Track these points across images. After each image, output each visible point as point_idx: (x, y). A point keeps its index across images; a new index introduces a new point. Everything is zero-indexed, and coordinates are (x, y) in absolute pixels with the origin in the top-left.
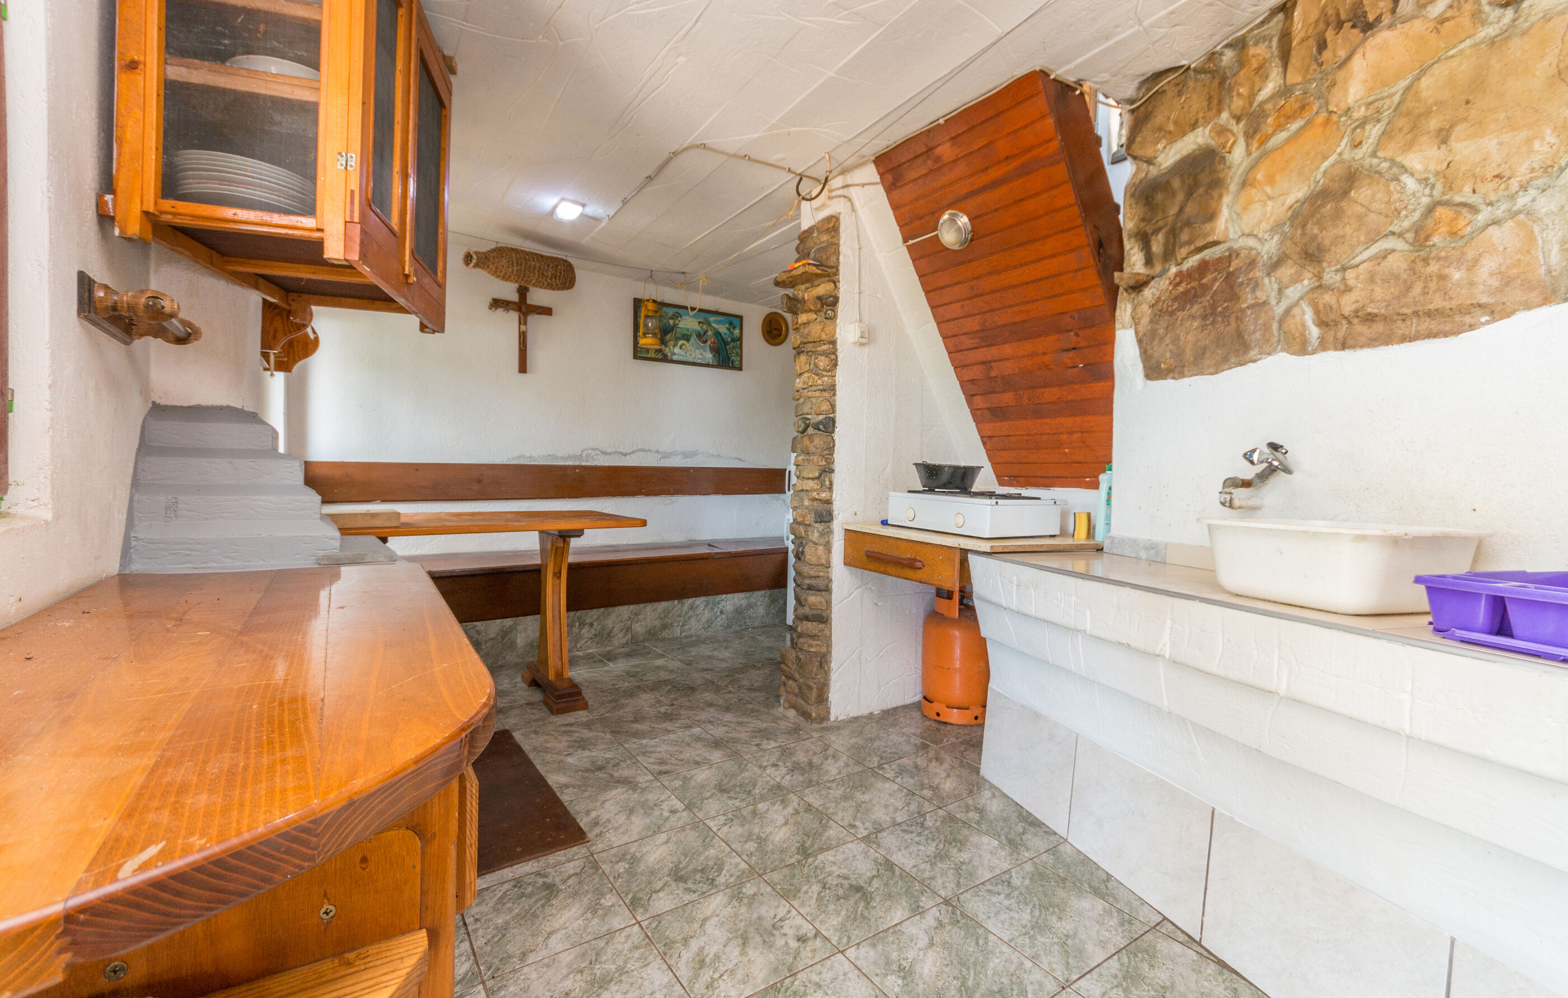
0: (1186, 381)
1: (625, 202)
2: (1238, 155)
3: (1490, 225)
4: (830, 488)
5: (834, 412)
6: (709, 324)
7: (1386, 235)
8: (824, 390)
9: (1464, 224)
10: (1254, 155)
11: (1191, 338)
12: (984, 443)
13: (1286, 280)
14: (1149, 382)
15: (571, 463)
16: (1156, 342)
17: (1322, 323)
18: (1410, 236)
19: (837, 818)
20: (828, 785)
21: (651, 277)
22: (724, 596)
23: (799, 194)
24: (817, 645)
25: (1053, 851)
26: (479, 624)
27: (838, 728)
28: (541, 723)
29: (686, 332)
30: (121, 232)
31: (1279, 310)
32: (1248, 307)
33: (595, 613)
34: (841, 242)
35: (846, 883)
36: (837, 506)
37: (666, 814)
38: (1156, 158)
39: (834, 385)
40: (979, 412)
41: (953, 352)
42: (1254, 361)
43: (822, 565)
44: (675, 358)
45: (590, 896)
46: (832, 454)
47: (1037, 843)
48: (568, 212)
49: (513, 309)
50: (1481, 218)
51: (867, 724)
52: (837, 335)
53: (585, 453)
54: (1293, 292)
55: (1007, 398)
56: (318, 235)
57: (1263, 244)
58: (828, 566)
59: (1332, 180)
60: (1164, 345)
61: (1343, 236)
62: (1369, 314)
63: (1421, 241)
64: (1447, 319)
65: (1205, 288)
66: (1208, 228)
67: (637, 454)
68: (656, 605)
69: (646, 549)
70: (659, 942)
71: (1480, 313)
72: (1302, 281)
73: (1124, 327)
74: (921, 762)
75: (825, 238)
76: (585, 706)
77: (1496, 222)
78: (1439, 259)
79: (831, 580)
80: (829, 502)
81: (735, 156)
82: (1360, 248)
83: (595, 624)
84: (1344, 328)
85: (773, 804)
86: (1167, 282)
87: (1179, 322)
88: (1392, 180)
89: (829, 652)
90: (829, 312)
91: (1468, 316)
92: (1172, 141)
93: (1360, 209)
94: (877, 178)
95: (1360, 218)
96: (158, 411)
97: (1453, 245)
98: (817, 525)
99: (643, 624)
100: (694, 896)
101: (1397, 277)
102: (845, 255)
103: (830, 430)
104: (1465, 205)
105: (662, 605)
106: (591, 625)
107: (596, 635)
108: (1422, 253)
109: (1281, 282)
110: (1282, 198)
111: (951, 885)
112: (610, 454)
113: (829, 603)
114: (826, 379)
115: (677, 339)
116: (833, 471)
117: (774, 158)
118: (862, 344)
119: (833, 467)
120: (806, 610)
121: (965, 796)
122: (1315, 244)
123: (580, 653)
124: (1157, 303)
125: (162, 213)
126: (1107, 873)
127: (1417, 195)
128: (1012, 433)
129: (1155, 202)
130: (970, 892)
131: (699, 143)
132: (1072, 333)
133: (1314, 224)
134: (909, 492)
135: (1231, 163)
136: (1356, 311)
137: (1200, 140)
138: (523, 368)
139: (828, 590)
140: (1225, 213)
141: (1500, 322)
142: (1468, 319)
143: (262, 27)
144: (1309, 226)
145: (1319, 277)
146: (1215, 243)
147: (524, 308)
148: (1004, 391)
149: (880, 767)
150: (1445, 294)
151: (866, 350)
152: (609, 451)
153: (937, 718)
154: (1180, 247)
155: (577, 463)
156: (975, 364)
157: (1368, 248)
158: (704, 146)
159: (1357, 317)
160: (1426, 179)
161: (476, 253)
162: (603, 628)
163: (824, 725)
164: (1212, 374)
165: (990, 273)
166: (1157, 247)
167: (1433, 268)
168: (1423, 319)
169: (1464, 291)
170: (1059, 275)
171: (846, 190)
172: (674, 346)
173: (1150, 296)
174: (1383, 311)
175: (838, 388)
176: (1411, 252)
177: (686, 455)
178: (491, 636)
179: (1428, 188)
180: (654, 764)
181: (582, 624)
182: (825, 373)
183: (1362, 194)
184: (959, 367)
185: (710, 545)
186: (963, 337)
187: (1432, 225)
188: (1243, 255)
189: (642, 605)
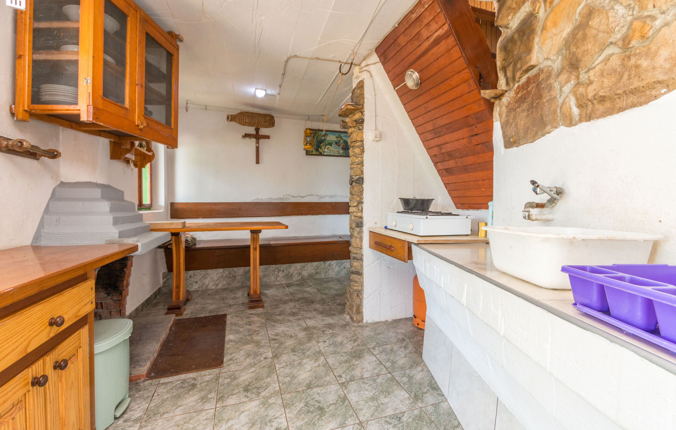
0: (521, 147)
1: (280, 86)
2: (541, 14)
3: (663, 27)
4: (362, 211)
5: (363, 174)
6: (341, 138)
7: (608, 45)
8: (358, 164)
9: (648, 29)
10: (548, 11)
11: (522, 123)
12: (446, 187)
13: (563, 82)
14: (506, 150)
15: (279, 201)
16: (508, 127)
17: (580, 106)
18: (620, 43)
19: (335, 371)
20: (343, 354)
21: (309, 118)
22: (345, 260)
23: (340, 72)
24: (357, 286)
25: (436, 405)
26: (235, 268)
27: (367, 326)
28: (241, 312)
29: (330, 142)
30: (17, 118)
31: (561, 101)
32: (546, 102)
33: (284, 266)
34: (365, 92)
35: (317, 405)
36: (365, 220)
37: (262, 359)
38: (509, 24)
39: (363, 162)
40: (441, 171)
41: (424, 141)
42: (549, 133)
43: (359, 248)
44: (325, 154)
45: (206, 392)
46: (362, 195)
47: (430, 399)
48: (260, 94)
49: (253, 137)
50: (658, 23)
51: (381, 325)
52: (364, 137)
53: (284, 197)
54: (567, 89)
55: (451, 164)
56: (78, 112)
57: (554, 63)
58: (361, 248)
59: (583, 17)
60: (511, 128)
61: (587, 50)
62: (601, 96)
63: (626, 45)
64: (642, 94)
65: (529, 93)
66: (528, 58)
67: (308, 197)
68: (313, 263)
69: (309, 239)
70: (217, 419)
71: (660, 87)
72: (570, 81)
73: (496, 121)
74: (395, 348)
75: (359, 91)
76: (263, 307)
77: (667, 24)
78: (635, 55)
79: (363, 255)
80: (361, 218)
81: (311, 59)
82: (596, 56)
83: (285, 271)
84: (590, 108)
85: (311, 360)
86: (514, 92)
87: (518, 115)
88: (610, 9)
89: (362, 289)
90: (360, 127)
91: (654, 91)
92: (515, 14)
93: (594, 32)
94: (378, 59)
95: (595, 37)
96: (63, 184)
97: (643, 44)
98: (357, 229)
99: (307, 271)
100: (247, 399)
101: (615, 71)
102: (368, 99)
103: (361, 183)
104: (649, 16)
105: (316, 264)
106: (283, 271)
107: (285, 276)
108: (627, 53)
109: (561, 84)
110: (561, 33)
111: (368, 415)
112: (296, 197)
113: (362, 266)
114: (360, 158)
115: (326, 145)
116: (363, 203)
117: (330, 57)
118: (377, 141)
119: (363, 201)
120: (353, 269)
121: (407, 368)
122: (574, 58)
123: (278, 283)
124: (509, 104)
125: (31, 110)
126: (459, 423)
127: (625, 16)
128: (457, 181)
129: (508, 49)
130: (376, 420)
131: (294, 55)
132: (474, 127)
133: (574, 46)
134: (398, 212)
135: (539, 19)
136: (595, 96)
137: (527, 10)
138: (258, 162)
139: (361, 259)
140: (536, 48)
141: (673, 92)
142: (654, 93)
143: (62, 34)
144: (571, 48)
145: (578, 77)
146: (533, 67)
147: (258, 137)
148: (449, 160)
149: (374, 348)
150: (639, 77)
151: (380, 143)
152: (295, 195)
153: (418, 326)
154: (517, 72)
155: (281, 201)
156: (435, 147)
157: (600, 55)
158: (296, 56)
159: (595, 99)
160: (629, 5)
161: (231, 115)
162: (289, 273)
163: (360, 324)
164: (531, 142)
165: (432, 99)
166: (509, 74)
167: (633, 61)
168: (629, 96)
169: (650, 74)
170: (462, 96)
171: (367, 67)
172: (325, 148)
173: (506, 101)
174: (608, 94)
175: (364, 163)
176: (622, 53)
177: (331, 197)
178: (240, 274)
179: (631, 10)
180: (273, 335)
181: (279, 271)
182: (359, 156)
183: (594, 22)
184: (428, 149)
185: (340, 237)
186: (426, 134)
187: (631, 33)
188: (545, 71)
189: (306, 263)
